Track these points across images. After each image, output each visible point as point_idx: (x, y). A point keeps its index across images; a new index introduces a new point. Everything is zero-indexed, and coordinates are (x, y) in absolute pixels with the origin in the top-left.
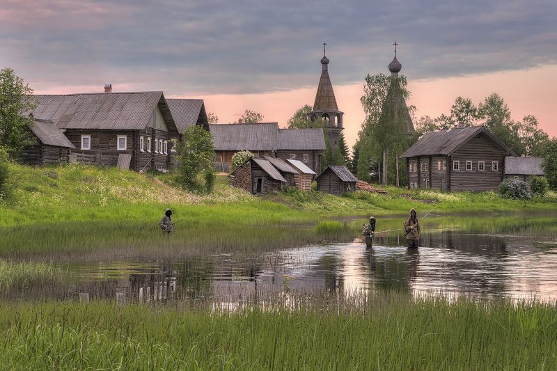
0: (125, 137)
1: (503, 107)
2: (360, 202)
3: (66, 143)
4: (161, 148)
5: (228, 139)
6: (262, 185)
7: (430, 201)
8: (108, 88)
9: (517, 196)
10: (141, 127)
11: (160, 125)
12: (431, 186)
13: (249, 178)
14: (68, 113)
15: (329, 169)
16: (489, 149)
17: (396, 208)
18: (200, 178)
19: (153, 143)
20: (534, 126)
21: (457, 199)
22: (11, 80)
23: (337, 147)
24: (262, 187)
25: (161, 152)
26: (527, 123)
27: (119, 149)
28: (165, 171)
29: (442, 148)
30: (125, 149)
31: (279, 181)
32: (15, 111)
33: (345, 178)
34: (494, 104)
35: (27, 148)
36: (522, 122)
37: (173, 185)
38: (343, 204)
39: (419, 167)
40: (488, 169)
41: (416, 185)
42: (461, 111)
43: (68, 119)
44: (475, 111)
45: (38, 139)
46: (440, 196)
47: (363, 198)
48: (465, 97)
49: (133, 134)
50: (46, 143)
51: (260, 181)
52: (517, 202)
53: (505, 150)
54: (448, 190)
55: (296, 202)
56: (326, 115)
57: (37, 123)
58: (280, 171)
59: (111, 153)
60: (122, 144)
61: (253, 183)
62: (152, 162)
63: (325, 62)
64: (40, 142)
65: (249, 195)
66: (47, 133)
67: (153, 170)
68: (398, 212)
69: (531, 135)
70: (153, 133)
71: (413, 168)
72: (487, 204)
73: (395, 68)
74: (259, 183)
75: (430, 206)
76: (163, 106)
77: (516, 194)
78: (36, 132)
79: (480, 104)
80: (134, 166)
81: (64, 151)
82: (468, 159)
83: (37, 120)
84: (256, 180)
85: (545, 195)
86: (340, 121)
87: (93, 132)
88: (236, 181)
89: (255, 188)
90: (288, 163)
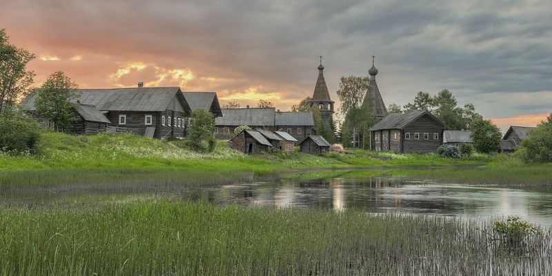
0: (151, 116)
1: (452, 98)
2: (331, 159)
3: (105, 120)
4: (179, 123)
5: (238, 118)
6: (253, 148)
7: (385, 158)
8: (141, 85)
9: (450, 155)
10: (162, 109)
11: (178, 108)
12: (389, 149)
13: (243, 143)
14: (110, 100)
15: (309, 137)
16: (431, 125)
17: (358, 163)
18: (205, 143)
19: (172, 120)
20: (472, 111)
21: (406, 158)
22: (62, 78)
23: (328, 124)
24: (253, 150)
25: (179, 126)
26: (467, 108)
27: (146, 124)
28: (181, 138)
29: (397, 125)
30: (151, 124)
31: (267, 146)
32: (65, 99)
33: (320, 144)
34: (445, 97)
35: (74, 122)
36: (464, 108)
37: (184, 147)
38: (318, 161)
39: (381, 137)
40: (431, 137)
41: (380, 149)
42: (422, 101)
43: (110, 104)
44: (431, 100)
45: (81, 117)
46: (393, 155)
47: (334, 157)
48: (424, 92)
49: (157, 114)
50: (87, 119)
51: (251, 145)
52: (450, 159)
53: (443, 126)
54: (402, 151)
55: (278, 159)
56: (321, 103)
57: (83, 107)
58: (268, 139)
59: (141, 127)
60: (148, 120)
61: (246, 146)
62: (172, 133)
63: (321, 69)
64: (83, 119)
65: (242, 154)
66: (89, 113)
67: (172, 138)
68: (358, 166)
69: (470, 116)
70: (173, 114)
71: (377, 137)
72: (427, 161)
73: (373, 73)
74: (251, 146)
75: (385, 162)
76: (180, 95)
77: (450, 154)
78: (81, 113)
79: (435, 97)
80: (156, 135)
81: (101, 125)
82: (416, 132)
83: (82, 105)
84: (248, 145)
85: (471, 156)
86: (332, 107)
87: (128, 113)
88: (234, 145)
89: (248, 150)
90: (276, 134)
